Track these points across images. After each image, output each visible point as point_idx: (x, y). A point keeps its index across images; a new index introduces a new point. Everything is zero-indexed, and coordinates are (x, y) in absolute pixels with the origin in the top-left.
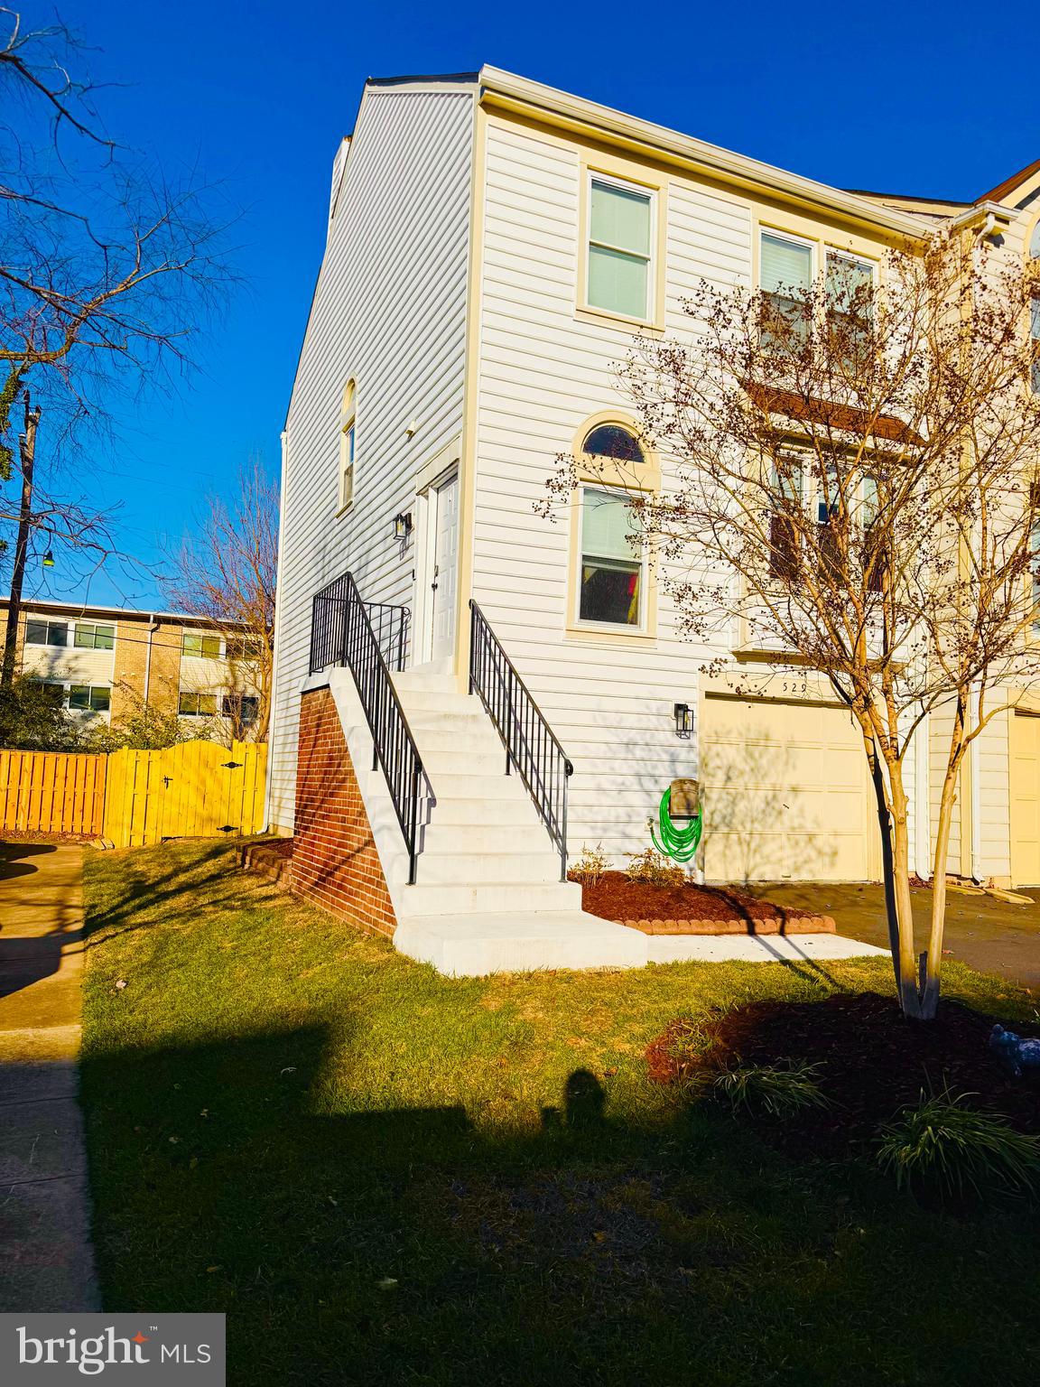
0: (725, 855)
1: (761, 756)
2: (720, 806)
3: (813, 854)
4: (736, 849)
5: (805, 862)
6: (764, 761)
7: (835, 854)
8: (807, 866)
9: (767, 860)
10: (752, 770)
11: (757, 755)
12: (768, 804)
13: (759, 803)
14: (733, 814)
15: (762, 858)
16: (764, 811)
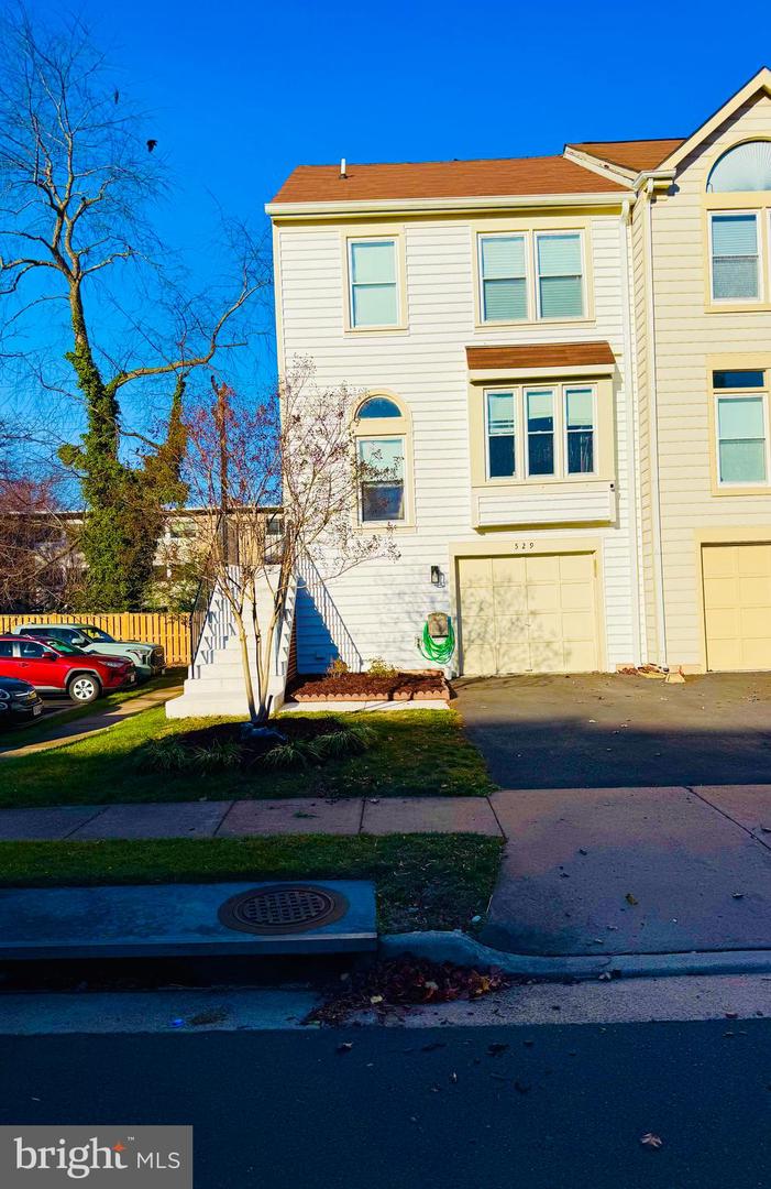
0: (480, 658)
1: (506, 593)
2: (476, 627)
3: (551, 655)
4: (489, 654)
5: (544, 660)
6: (509, 596)
7: (569, 654)
8: (546, 663)
9: (514, 660)
10: (499, 603)
11: (502, 593)
12: (513, 623)
13: (505, 623)
14: (486, 632)
15: (509, 658)
16: (509, 629)
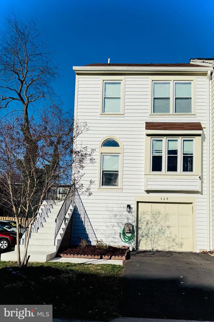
0: (146, 243)
1: (157, 218)
2: (145, 231)
3: (174, 244)
4: (150, 242)
5: (172, 246)
6: (159, 219)
7: (182, 244)
8: (172, 248)
9: (159, 245)
10: (155, 222)
11: (156, 218)
12: (160, 230)
13: (157, 230)
14: (149, 233)
15: (158, 245)
16: (158, 232)
